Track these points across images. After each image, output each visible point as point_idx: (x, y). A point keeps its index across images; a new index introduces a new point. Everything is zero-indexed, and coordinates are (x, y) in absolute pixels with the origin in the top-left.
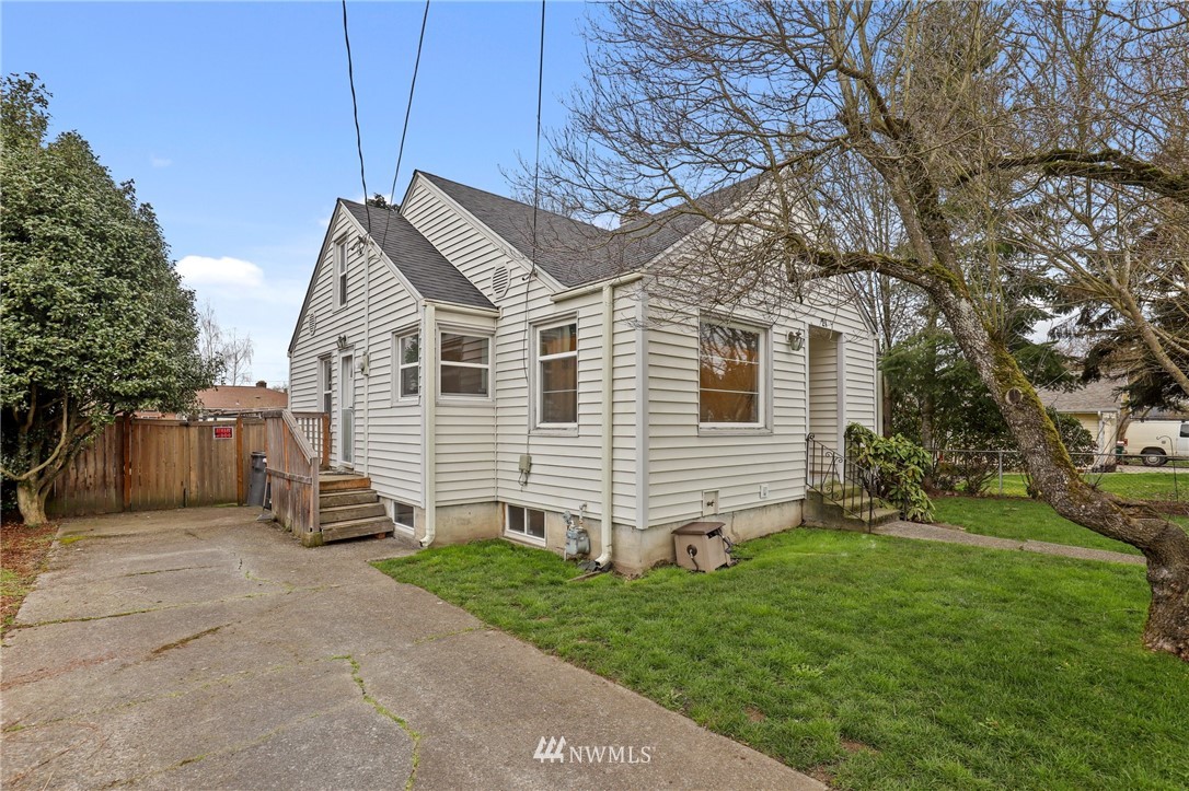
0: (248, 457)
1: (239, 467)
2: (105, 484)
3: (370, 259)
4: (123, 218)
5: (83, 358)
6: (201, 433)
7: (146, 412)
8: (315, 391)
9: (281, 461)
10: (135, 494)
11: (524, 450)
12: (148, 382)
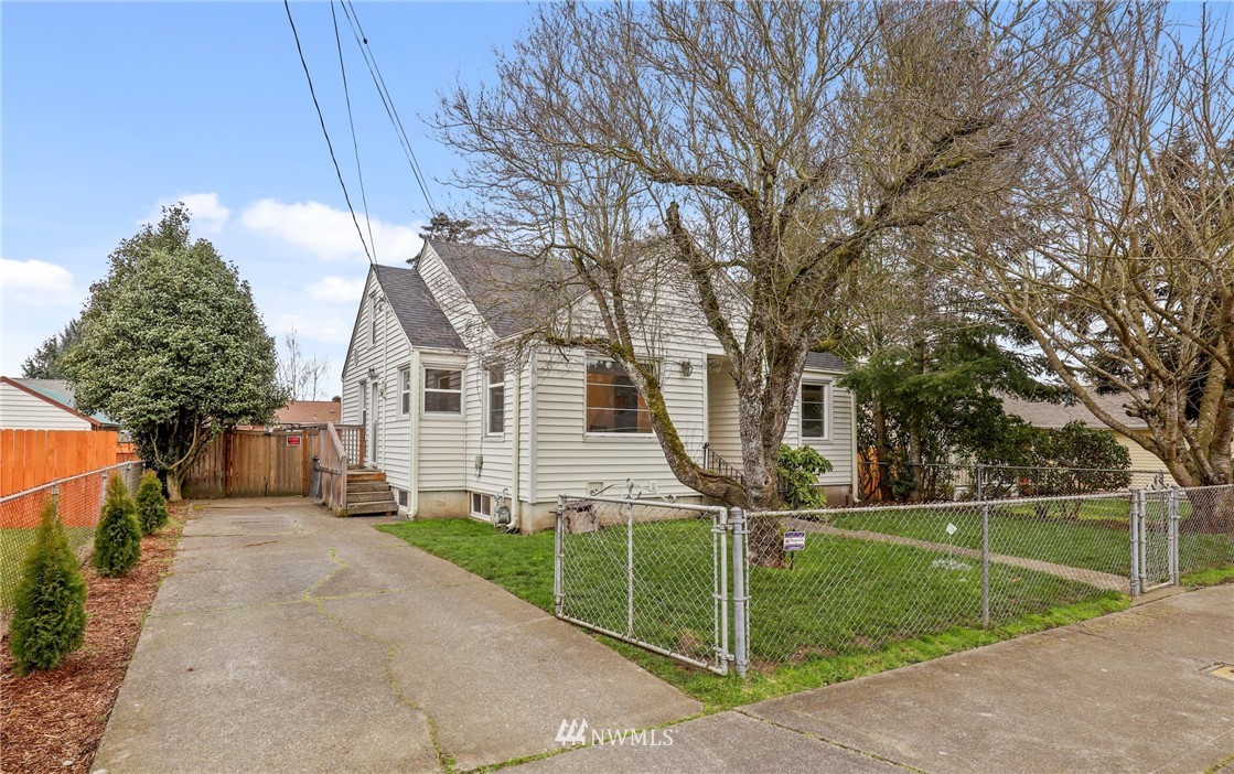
0: (311, 460)
1: (305, 468)
2: (215, 478)
3: (388, 313)
4: (231, 294)
5: (208, 389)
6: (278, 441)
7: (244, 425)
8: (356, 409)
9: (327, 461)
10: (234, 487)
11: (478, 452)
12: (245, 404)
